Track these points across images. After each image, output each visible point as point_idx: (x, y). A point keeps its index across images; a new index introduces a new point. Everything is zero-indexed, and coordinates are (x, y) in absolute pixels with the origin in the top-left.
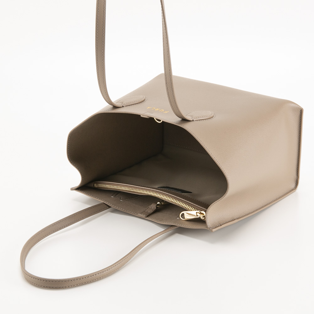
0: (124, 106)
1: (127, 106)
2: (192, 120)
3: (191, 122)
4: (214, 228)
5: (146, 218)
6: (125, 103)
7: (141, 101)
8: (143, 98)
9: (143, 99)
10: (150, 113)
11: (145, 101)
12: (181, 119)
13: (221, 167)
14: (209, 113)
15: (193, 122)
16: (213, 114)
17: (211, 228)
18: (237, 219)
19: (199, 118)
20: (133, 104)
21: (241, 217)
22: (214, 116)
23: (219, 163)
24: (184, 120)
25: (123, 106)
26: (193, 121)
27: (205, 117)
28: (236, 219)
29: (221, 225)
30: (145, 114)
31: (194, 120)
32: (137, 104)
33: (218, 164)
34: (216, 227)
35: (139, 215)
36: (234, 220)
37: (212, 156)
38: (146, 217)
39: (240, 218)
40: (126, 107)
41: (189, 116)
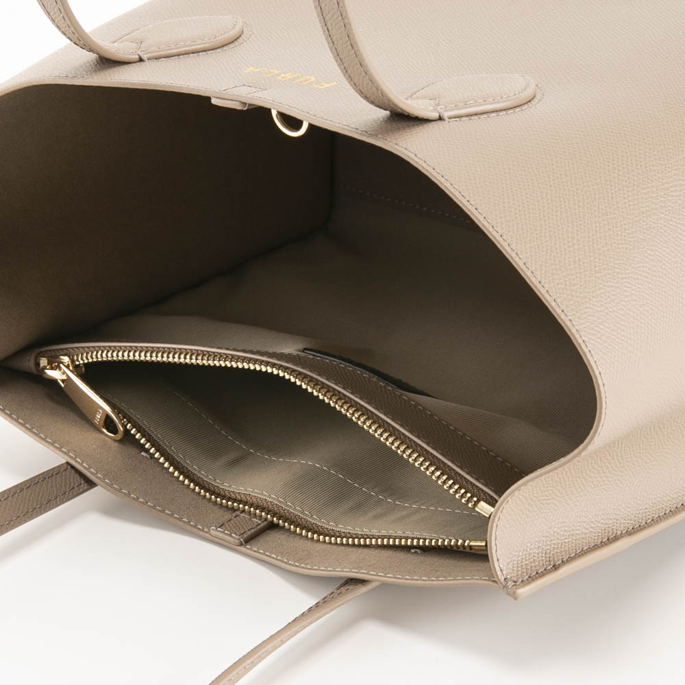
0: (144, 57)
1: (157, 58)
2: (436, 115)
3: (431, 125)
4: (524, 583)
5: (242, 549)
6: (152, 44)
7: (221, 38)
8: (234, 28)
9: (233, 33)
10: (254, 90)
11: (240, 41)
12: (388, 113)
13: (568, 323)
14: (516, 85)
15: (440, 122)
16: (533, 87)
17: (510, 584)
18: (630, 533)
19: (466, 105)
20: (187, 53)
21: (648, 525)
22: (538, 96)
23: (563, 307)
24: (401, 119)
25: (141, 60)
26: (440, 119)
27: (494, 101)
28: (621, 536)
29: (556, 568)
30: (229, 92)
31: (446, 115)
32: (205, 51)
33: (559, 311)
34: (532, 579)
35: (213, 532)
36: (616, 539)
37: (529, 273)
38: (241, 545)
39: (641, 528)
40: (154, 64)
41: (424, 97)
